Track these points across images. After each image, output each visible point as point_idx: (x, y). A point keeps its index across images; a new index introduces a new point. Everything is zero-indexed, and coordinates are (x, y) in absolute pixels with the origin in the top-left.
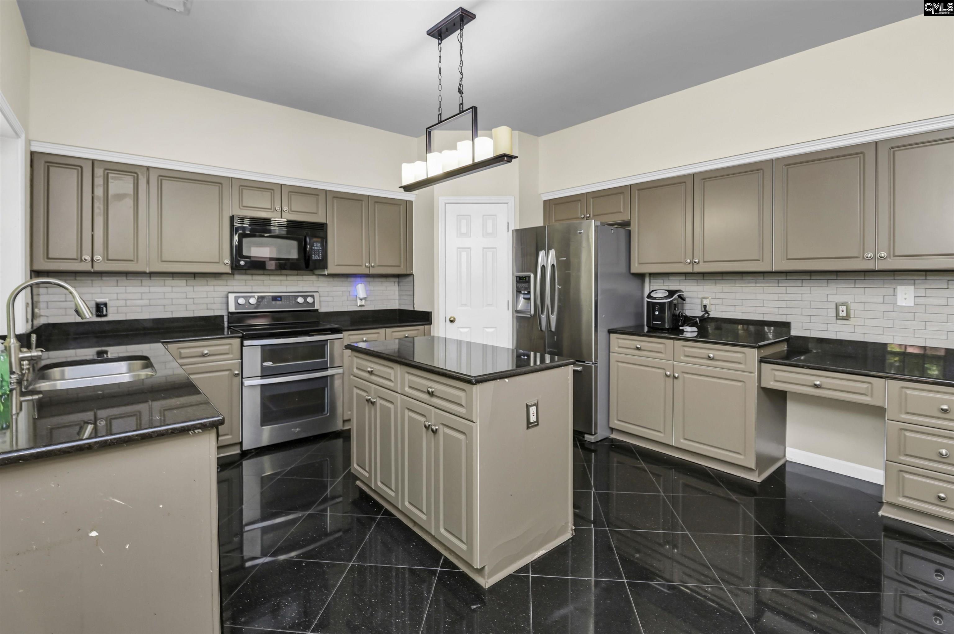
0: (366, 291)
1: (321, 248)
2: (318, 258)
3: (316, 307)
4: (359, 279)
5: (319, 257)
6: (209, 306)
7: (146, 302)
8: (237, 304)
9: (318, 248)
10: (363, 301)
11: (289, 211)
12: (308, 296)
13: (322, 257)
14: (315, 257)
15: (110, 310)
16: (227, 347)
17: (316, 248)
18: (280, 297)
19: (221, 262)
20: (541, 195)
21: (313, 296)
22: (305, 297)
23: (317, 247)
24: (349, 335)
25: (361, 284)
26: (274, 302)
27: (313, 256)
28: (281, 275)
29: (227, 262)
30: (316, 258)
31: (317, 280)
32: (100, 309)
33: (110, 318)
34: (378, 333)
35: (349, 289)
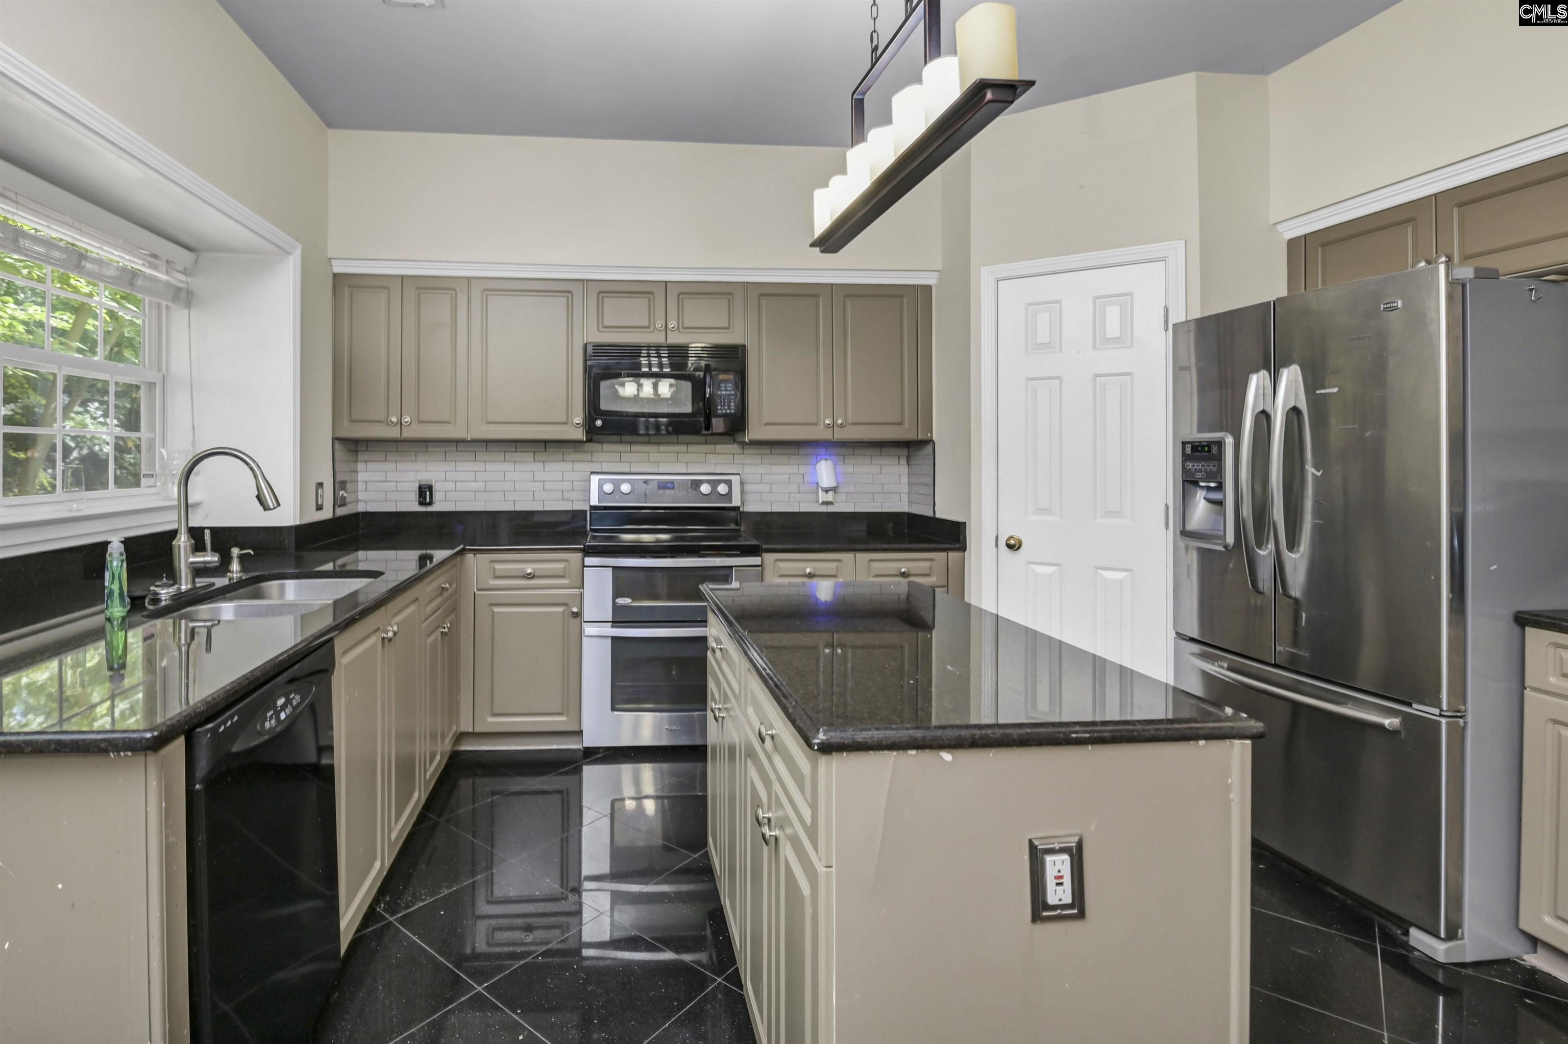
0: (836, 474)
1: (733, 393)
2: (728, 411)
3: (736, 502)
4: (823, 451)
5: (729, 408)
6: (566, 495)
7: (479, 485)
8: (602, 493)
9: (729, 393)
10: (831, 493)
11: (678, 328)
12: (720, 482)
13: (735, 410)
14: (721, 409)
15: (437, 496)
16: (561, 565)
17: (723, 393)
18: (672, 482)
19: (570, 422)
20: (1279, 226)
21: (729, 483)
22: (714, 484)
23: (726, 390)
24: (777, 560)
25: (826, 460)
26: (660, 492)
27: (719, 407)
28: (678, 443)
29: (578, 422)
30: (724, 411)
31: (741, 451)
32: (425, 492)
33: (435, 508)
34: (839, 561)
35: (803, 469)
